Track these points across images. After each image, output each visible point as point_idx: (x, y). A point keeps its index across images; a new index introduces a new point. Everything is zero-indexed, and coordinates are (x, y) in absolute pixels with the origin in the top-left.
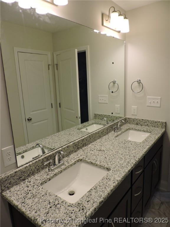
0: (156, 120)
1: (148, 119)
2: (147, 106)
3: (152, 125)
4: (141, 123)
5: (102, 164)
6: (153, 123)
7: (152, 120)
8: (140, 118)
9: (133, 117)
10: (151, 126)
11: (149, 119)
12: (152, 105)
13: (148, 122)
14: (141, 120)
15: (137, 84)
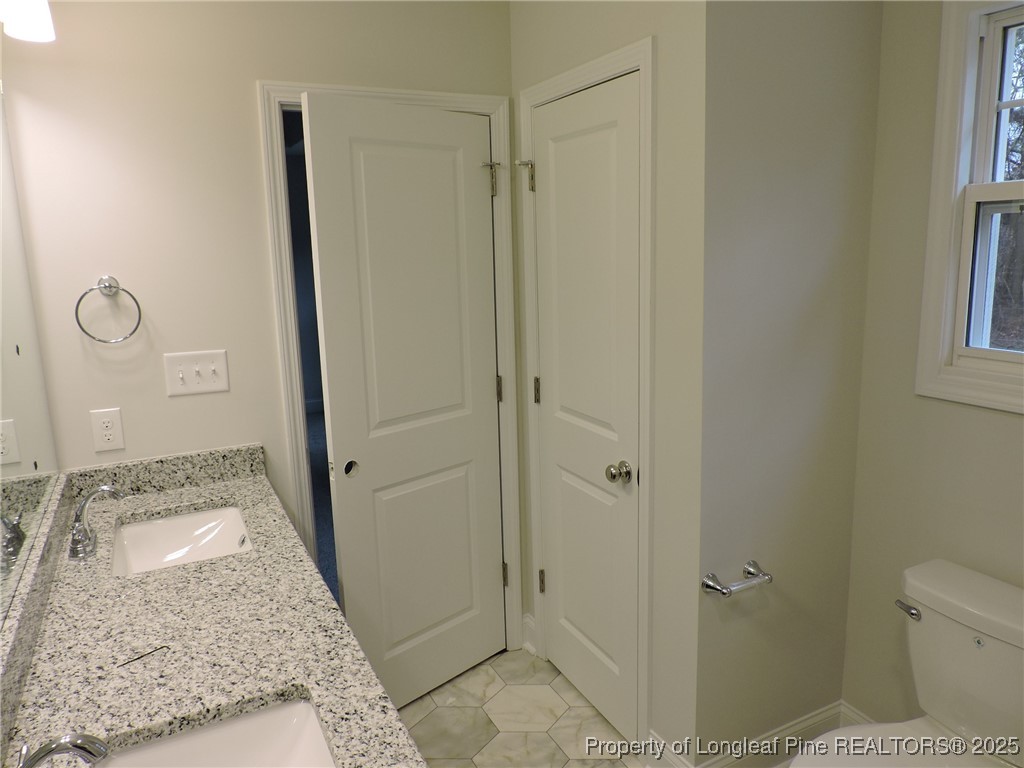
0: (223, 448)
1: (184, 454)
2: (170, 396)
3: (210, 472)
4: (157, 480)
5: (238, 693)
6: (210, 462)
7: (205, 451)
8: (146, 459)
9: (108, 464)
10: (208, 480)
11: (194, 453)
12: (195, 386)
13: (189, 465)
14: (155, 466)
15: (103, 301)
